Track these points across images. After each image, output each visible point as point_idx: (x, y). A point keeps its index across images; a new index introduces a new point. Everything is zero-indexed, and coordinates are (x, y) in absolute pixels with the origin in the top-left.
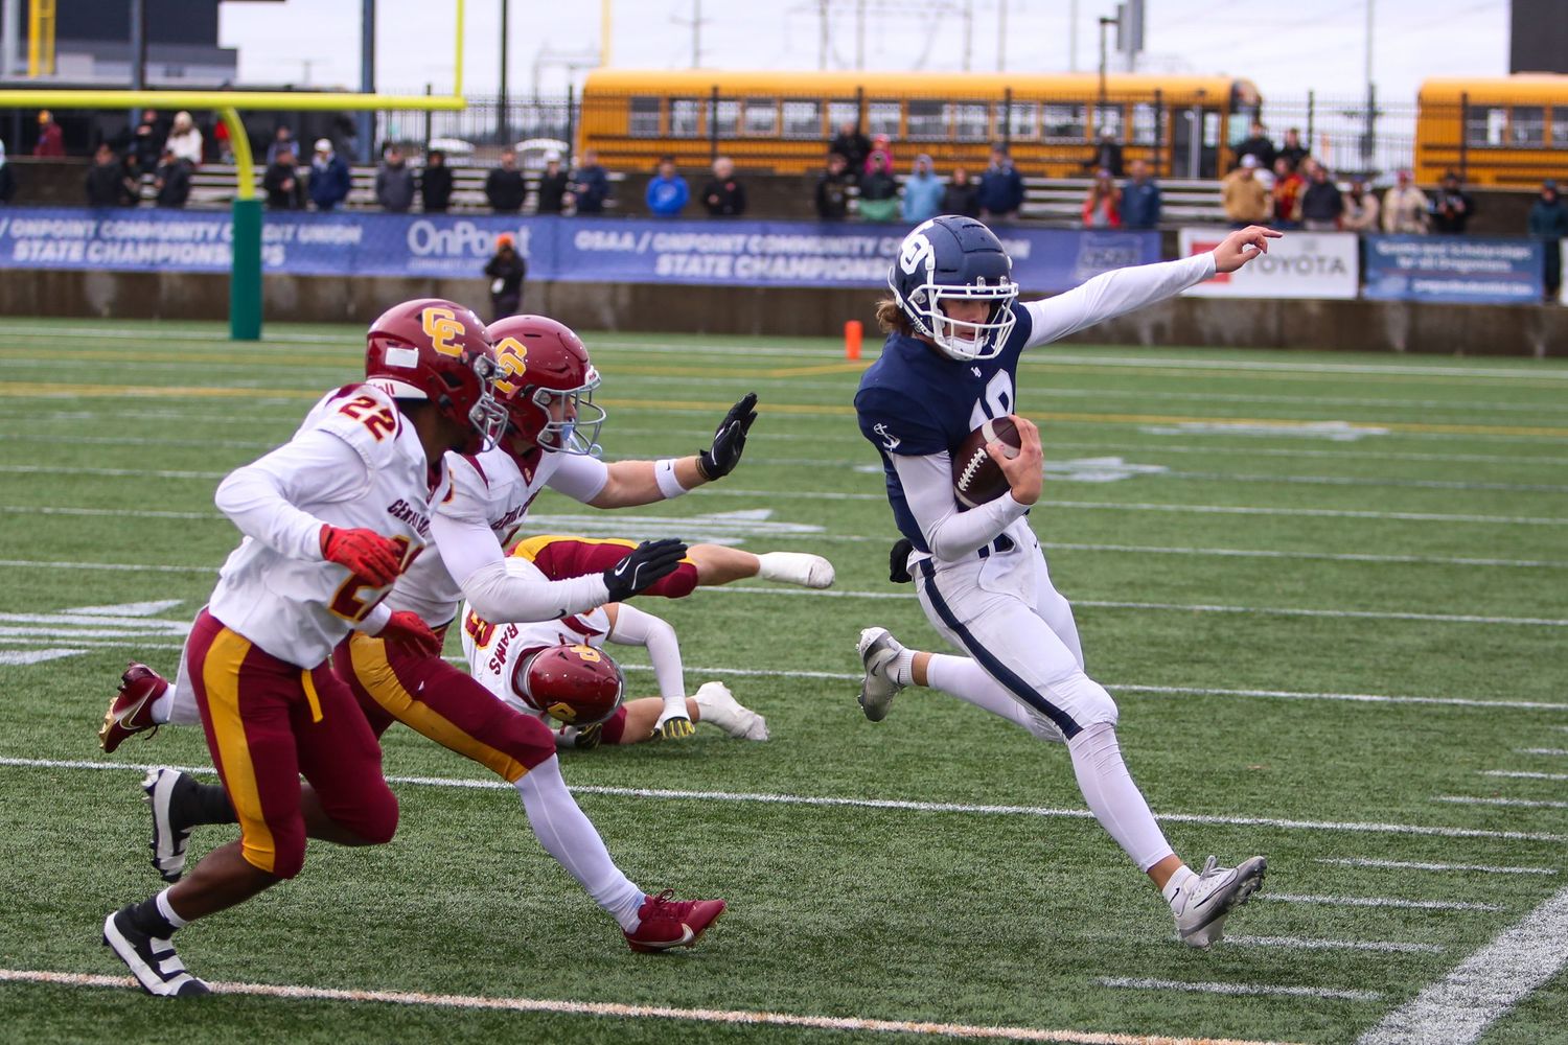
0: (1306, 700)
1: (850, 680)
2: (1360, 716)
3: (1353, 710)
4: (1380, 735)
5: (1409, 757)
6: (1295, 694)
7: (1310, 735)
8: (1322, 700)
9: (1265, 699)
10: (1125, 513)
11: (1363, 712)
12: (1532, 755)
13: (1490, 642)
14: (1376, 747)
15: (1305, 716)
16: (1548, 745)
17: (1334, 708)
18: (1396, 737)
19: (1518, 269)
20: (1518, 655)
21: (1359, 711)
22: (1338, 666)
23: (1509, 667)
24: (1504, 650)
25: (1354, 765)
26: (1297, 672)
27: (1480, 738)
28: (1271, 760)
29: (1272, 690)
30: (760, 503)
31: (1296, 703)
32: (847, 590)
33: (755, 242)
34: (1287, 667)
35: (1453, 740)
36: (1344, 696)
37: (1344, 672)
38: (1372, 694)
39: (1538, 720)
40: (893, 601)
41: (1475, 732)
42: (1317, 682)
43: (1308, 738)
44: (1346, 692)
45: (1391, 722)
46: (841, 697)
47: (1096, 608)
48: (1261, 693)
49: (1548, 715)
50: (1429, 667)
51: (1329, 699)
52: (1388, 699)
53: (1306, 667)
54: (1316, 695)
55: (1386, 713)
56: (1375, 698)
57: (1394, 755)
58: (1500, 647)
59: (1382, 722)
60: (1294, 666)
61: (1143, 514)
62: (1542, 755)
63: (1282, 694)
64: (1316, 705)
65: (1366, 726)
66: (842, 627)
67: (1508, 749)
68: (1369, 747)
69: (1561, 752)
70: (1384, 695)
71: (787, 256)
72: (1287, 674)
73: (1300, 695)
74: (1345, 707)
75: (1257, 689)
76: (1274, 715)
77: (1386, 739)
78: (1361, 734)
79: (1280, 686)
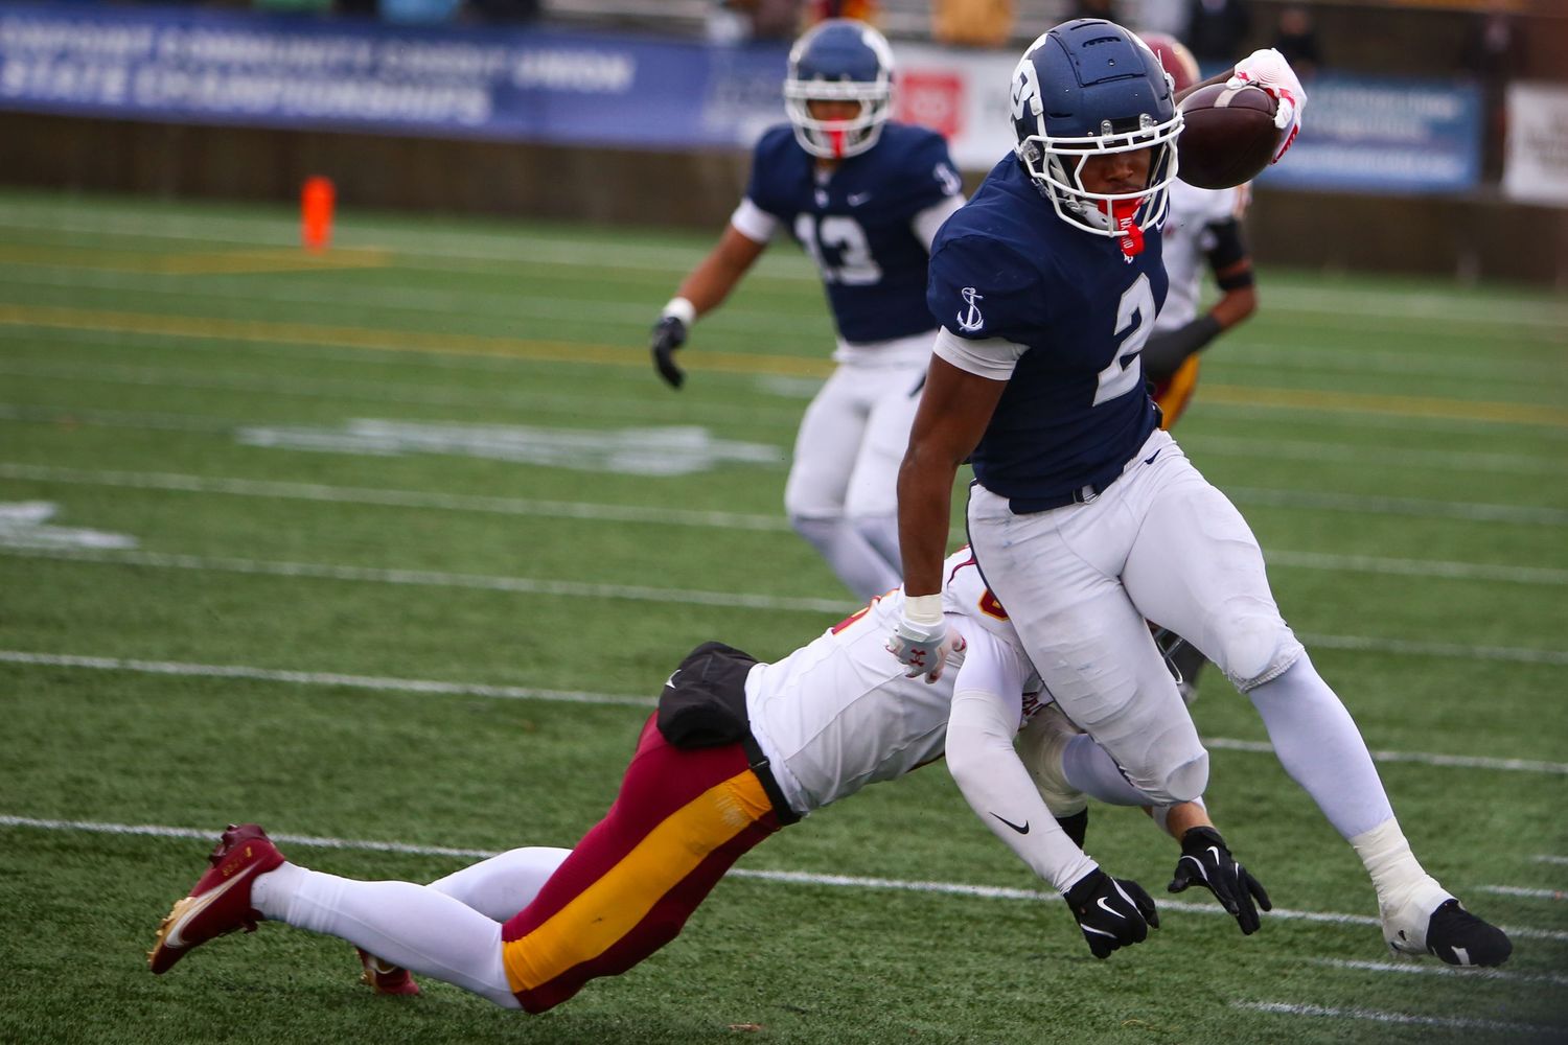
0: (879, 893)
1: (59, 833)
2: (970, 928)
3: (959, 915)
4: (993, 964)
5: (1035, 1013)
6: (862, 881)
7: (867, 963)
8: (910, 895)
9: (808, 889)
10: (675, 530)
11: (974, 920)
12: (1262, 1015)
13: (1244, 789)
14: (979, 990)
15: (868, 926)
16: (1296, 996)
17: (925, 908)
18: (1020, 970)
19: (1439, 136)
20: (1289, 815)
21: (970, 918)
22: (960, 827)
23: (1265, 838)
24: (1265, 806)
25: (928, 1026)
26: (880, 837)
27: (1175, 978)
28: (776, 1013)
29: (825, 872)
30: (42, 491)
31: (861, 898)
32: (126, 657)
33: (170, 45)
34: (866, 829)
35: (1127, 982)
36: (952, 888)
37: (966, 840)
38: (1004, 885)
39: (1291, 944)
40: (202, 680)
41: (1171, 966)
42: (911, 857)
43: (860, 968)
44: (957, 880)
45: (1024, 941)
46: (28, 865)
47: (559, 706)
48: (801, 877)
49: (1312, 936)
50: (1121, 835)
51: (923, 892)
52: (1031, 894)
53: (901, 827)
54: (899, 884)
55: (1018, 922)
56: (1010, 892)
57: (1009, 1008)
58: (1259, 799)
59: (1004, 941)
60: (879, 826)
61: (710, 533)
62: (1279, 1014)
63: (842, 880)
64: (898, 903)
65: (975, 948)
66: (86, 728)
67: (1222, 1002)
68: (967, 991)
69: (1318, 1010)
70: (1026, 887)
71: (225, 70)
72: (861, 840)
73: (873, 883)
74: (948, 907)
75: (798, 869)
76: (812, 921)
77: (1003, 976)
78: (959, 963)
79: (840, 865)
